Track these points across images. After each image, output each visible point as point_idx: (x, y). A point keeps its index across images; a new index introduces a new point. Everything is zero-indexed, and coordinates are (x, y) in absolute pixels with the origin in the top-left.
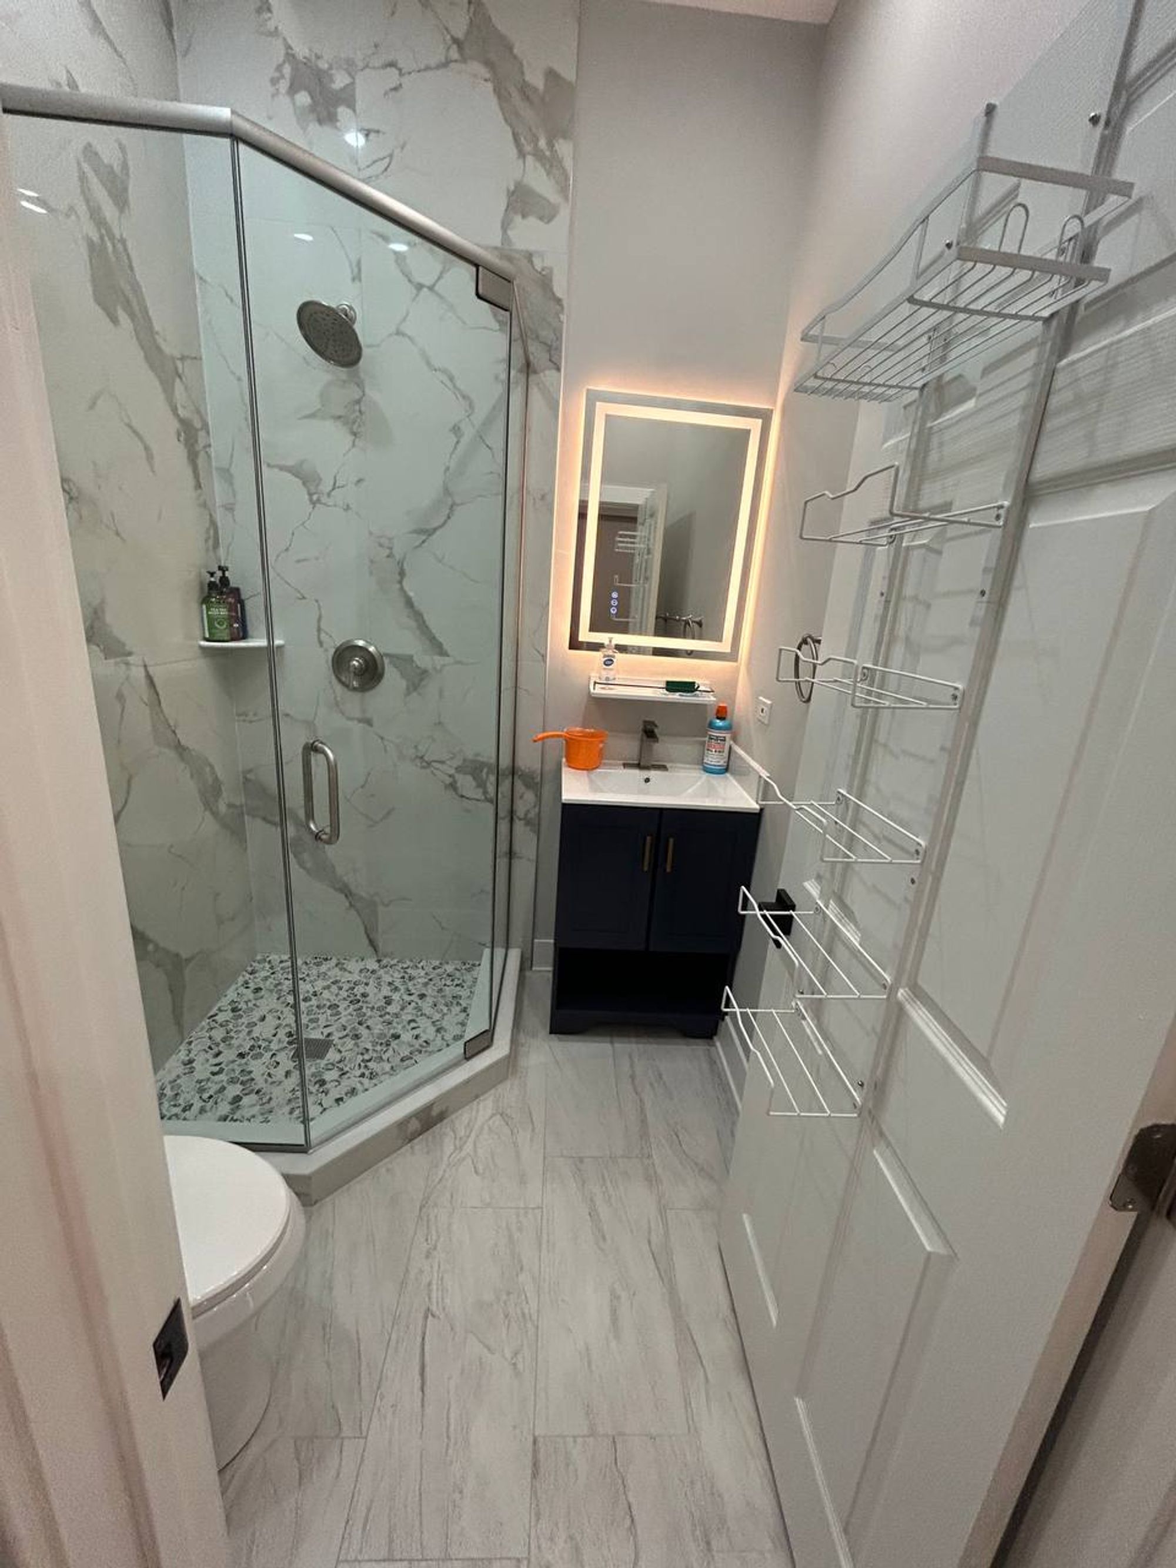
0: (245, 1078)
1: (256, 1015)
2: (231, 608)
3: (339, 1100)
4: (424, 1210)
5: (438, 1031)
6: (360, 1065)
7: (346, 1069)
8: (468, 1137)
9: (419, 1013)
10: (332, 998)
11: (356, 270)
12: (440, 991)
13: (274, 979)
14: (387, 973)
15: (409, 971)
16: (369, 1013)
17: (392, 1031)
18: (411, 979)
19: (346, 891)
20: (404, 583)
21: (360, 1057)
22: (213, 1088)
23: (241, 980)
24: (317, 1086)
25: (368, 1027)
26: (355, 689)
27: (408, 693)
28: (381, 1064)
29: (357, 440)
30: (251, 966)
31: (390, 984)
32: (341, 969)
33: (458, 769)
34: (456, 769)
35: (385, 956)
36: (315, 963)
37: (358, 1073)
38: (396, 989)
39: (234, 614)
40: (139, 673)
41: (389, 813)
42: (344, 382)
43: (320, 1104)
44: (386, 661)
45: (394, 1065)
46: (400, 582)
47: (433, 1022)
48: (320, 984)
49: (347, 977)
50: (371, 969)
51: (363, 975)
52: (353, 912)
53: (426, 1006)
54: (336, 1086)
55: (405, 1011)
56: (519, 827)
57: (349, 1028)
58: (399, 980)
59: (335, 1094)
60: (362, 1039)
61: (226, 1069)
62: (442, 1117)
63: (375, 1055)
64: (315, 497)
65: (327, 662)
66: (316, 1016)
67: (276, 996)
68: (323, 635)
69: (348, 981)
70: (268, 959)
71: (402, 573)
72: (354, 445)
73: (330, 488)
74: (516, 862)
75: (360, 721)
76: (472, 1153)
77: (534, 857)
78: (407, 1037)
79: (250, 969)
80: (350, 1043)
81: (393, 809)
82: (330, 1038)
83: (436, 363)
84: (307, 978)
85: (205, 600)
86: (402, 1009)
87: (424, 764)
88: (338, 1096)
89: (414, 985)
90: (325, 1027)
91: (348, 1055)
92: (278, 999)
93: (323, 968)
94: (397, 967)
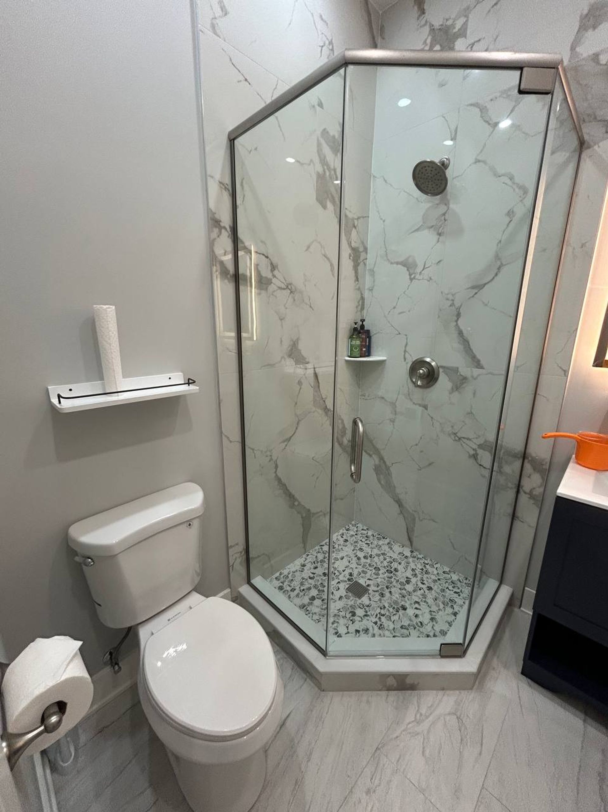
0: (321, 588)
1: (341, 554)
2: (363, 340)
3: (357, 631)
4: (378, 752)
5: (432, 619)
6: (377, 615)
7: (369, 613)
8: (427, 717)
9: (424, 600)
10: (379, 563)
11: (453, 134)
12: (443, 590)
13: (356, 538)
14: (413, 561)
15: (427, 566)
16: (394, 583)
17: (403, 603)
18: (427, 572)
19: (399, 503)
20: (459, 322)
21: (378, 610)
22: (307, 586)
23: (341, 531)
24: (351, 614)
25: (390, 592)
26: (419, 386)
27: (452, 391)
28: (389, 622)
29: (440, 238)
30: (348, 526)
31: (413, 570)
32: (389, 547)
33: (480, 446)
34: (479, 445)
35: (416, 551)
36: (377, 537)
37: (374, 620)
38: (415, 575)
39: (364, 344)
40: (310, 372)
41: (430, 464)
42: (437, 204)
43: (347, 627)
44: (441, 370)
45: (396, 627)
46: (457, 321)
47: (431, 611)
48: (376, 551)
49: (391, 554)
50: (406, 555)
51: (399, 556)
52: (401, 516)
53: (430, 596)
54: (360, 621)
55: (415, 594)
56: (523, 498)
57: (380, 588)
58: (419, 570)
59: (358, 625)
60: (384, 598)
61: (316, 578)
62: (412, 687)
63: (387, 614)
64: (412, 276)
65: (407, 369)
66: (366, 570)
67: (353, 548)
68: (407, 354)
69: (391, 557)
70: (357, 525)
71: (458, 315)
72: (438, 241)
73: (421, 269)
74: (517, 523)
75: (420, 405)
76: (425, 732)
77: (534, 525)
78: (410, 612)
79: (347, 527)
80: (377, 597)
81: (433, 463)
82: (368, 588)
83: (501, 171)
84: (370, 545)
85: (351, 337)
86: (414, 591)
87: (457, 438)
88: (358, 629)
89: (427, 578)
90: (368, 579)
91: (373, 604)
92: (353, 551)
93: (381, 543)
94: (421, 561)
